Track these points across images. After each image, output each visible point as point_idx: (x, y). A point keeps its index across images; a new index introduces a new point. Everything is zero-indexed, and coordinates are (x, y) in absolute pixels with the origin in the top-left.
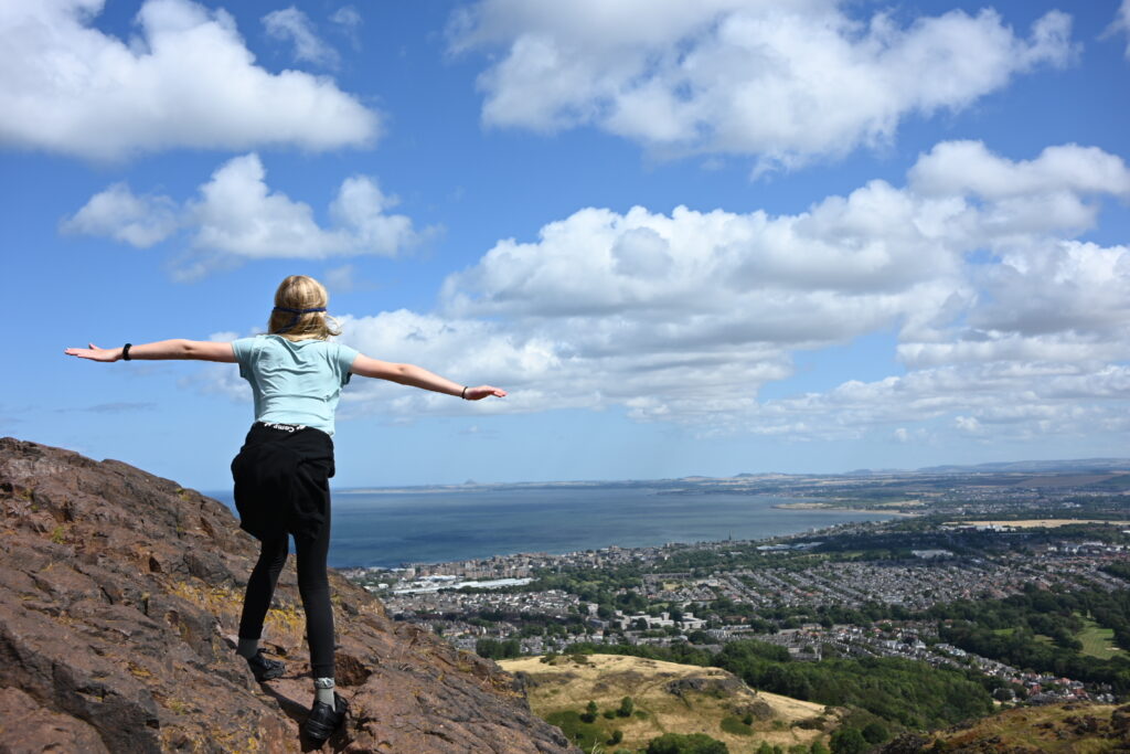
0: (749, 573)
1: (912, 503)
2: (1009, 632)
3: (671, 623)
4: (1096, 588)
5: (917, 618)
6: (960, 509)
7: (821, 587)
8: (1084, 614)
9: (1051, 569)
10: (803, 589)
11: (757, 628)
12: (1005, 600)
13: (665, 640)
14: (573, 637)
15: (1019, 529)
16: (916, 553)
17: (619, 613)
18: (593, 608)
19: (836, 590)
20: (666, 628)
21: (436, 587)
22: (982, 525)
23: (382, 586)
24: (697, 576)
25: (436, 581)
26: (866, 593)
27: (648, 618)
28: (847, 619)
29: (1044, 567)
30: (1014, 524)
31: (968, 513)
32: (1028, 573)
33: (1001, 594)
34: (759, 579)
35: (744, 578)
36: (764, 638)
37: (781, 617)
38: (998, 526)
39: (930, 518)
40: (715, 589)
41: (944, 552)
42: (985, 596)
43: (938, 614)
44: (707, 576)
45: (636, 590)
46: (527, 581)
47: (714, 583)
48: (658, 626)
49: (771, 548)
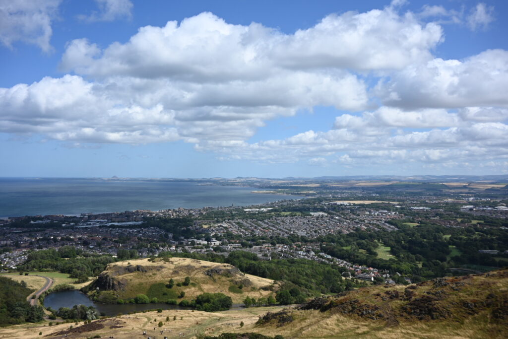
0: (241, 221)
1: (311, 192)
2: (349, 248)
3: (206, 243)
4: (384, 230)
5: (311, 242)
6: (330, 195)
7: (271, 227)
8: (379, 241)
9: (366, 221)
10: (264, 228)
11: (244, 245)
12: (348, 235)
13: (203, 250)
14: (161, 249)
15: (354, 204)
16: (312, 213)
17: (182, 238)
18: (171, 235)
19: (278, 229)
20: (204, 245)
21: (98, 225)
22: (339, 203)
23: (72, 224)
24: (218, 222)
25: (98, 222)
26: (290, 231)
27: (195, 240)
28: (282, 241)
29: (364, 221)
30: (352, 202)
31: (333, 197)
32: (357, 223)
33: (346, 232)
34: (245, 223)
35: (238, 223)
36: (247, 250)
37: (254, 240)
38: (346, 203)
39: (318, 199)
40: (226, 228)
41: (323, 213)
42: (340, 232)
43: (320, 240)
44: (222, 222)
45: (190, 227)
46: (140, 223)
47: (225, 225)
48: (200, 244)
49: (250, 210)
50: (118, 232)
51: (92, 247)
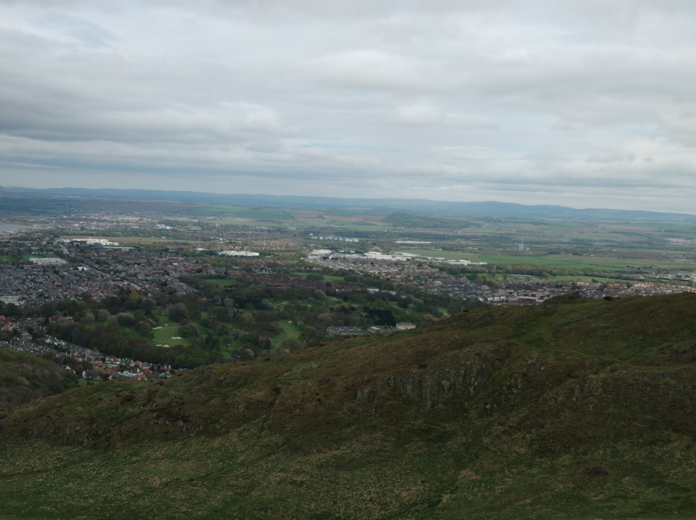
4: (171, 292)
6: (77, 225)
9: (140, 277)
12: (102, 301)
16: (34, 260)
22: (91, 241)
29: (135, 275)
31: (82, 229)
32: (123, 279)
33: (98, 296)
38: (104, 242)
42: (87, 297)
43: (46, 311)
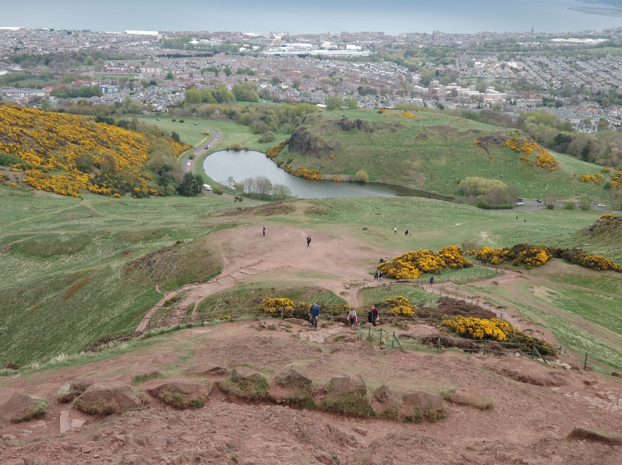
0: (541, 59)
3: (477, 93)
7: (602, 74)
10: (588, 75)
11: (545, 102)
13: (471, 106)
14: (400, 98)
17: (436, 82)
18: (416, 77)
20: (473, 97)
21: (296, 52)
23: (255, 48)
25: (296, 47)
27: (459, 89)
34: (552, 66)
35: (540, 64)
40: (515, 70)
44: (508, 60)
45: (450, 66)
46: (367, 53)
47: (514, 65)
48: (467, 95)
49: (565, 40)
50: (328, 67)
51: (284, 87)
